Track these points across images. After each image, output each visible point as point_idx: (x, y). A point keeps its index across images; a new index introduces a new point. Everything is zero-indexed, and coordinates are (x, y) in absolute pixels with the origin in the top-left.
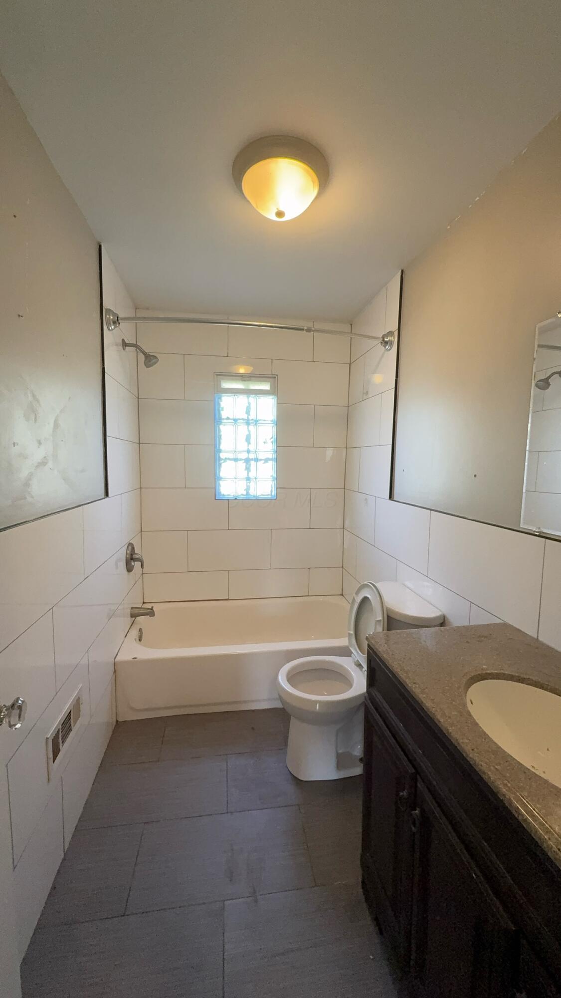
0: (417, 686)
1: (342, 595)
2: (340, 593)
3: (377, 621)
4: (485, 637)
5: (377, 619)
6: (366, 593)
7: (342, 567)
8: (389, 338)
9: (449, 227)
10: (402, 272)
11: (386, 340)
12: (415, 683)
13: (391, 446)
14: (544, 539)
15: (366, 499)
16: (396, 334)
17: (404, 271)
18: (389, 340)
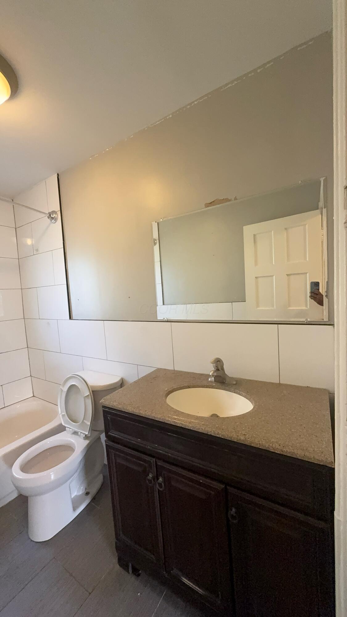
0: (148, 411)
1: (34, 396)
2: (32, 396)
3: (85, 397)
4: (156, 377)
5: (85, 396)
6: (72, 382)
7: (31, 376)
8: (54, 215)
9: (91, 159)
10: (58, 175)
11: (52, 216)
12: (146, 411)
13: (66, 285)
14: (170, 323)
15: (48, 323)
16: (59, 213)
17: (59, 174)
18: (54, 217)
